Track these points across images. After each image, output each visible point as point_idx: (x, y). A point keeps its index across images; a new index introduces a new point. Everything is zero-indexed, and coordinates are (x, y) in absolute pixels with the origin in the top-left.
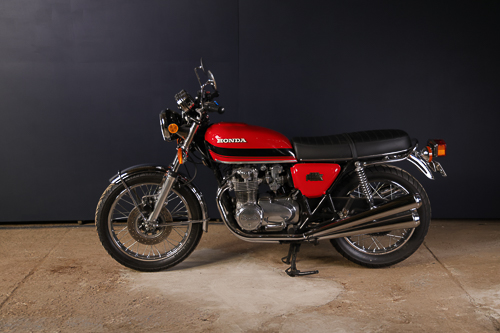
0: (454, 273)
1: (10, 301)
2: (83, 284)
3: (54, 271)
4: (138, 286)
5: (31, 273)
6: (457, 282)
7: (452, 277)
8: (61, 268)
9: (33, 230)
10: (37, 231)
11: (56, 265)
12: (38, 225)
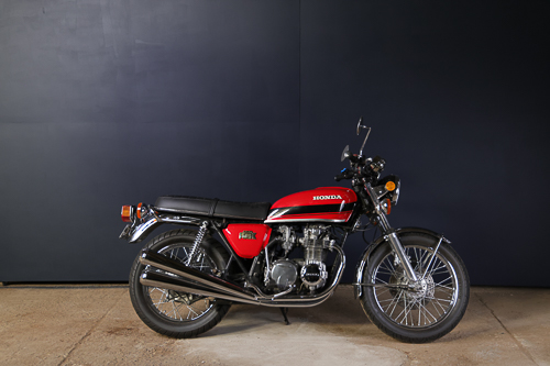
0: (524, 344)
1: (67, 363)
2: (140, 347)
3: (111, 332)
4: (194, 349)
5: (88, 334)
6: (528, 354)
7: (522, 349)
8: (118, 329)
9: (91, 290)
10: (96, 290)
11: (113, 326)
12: (97, 285)
